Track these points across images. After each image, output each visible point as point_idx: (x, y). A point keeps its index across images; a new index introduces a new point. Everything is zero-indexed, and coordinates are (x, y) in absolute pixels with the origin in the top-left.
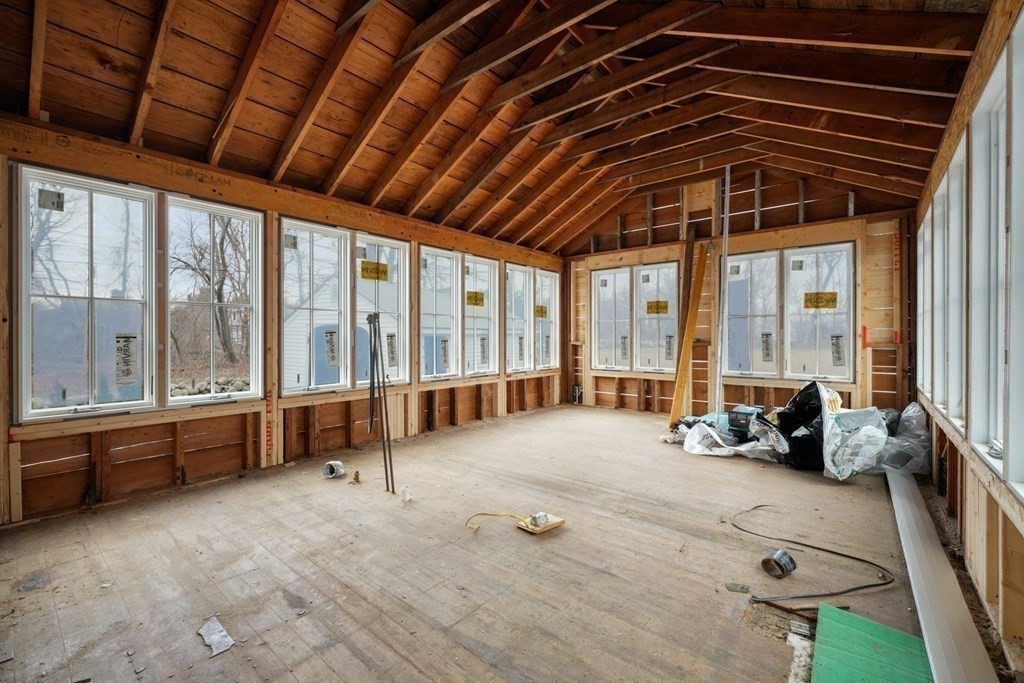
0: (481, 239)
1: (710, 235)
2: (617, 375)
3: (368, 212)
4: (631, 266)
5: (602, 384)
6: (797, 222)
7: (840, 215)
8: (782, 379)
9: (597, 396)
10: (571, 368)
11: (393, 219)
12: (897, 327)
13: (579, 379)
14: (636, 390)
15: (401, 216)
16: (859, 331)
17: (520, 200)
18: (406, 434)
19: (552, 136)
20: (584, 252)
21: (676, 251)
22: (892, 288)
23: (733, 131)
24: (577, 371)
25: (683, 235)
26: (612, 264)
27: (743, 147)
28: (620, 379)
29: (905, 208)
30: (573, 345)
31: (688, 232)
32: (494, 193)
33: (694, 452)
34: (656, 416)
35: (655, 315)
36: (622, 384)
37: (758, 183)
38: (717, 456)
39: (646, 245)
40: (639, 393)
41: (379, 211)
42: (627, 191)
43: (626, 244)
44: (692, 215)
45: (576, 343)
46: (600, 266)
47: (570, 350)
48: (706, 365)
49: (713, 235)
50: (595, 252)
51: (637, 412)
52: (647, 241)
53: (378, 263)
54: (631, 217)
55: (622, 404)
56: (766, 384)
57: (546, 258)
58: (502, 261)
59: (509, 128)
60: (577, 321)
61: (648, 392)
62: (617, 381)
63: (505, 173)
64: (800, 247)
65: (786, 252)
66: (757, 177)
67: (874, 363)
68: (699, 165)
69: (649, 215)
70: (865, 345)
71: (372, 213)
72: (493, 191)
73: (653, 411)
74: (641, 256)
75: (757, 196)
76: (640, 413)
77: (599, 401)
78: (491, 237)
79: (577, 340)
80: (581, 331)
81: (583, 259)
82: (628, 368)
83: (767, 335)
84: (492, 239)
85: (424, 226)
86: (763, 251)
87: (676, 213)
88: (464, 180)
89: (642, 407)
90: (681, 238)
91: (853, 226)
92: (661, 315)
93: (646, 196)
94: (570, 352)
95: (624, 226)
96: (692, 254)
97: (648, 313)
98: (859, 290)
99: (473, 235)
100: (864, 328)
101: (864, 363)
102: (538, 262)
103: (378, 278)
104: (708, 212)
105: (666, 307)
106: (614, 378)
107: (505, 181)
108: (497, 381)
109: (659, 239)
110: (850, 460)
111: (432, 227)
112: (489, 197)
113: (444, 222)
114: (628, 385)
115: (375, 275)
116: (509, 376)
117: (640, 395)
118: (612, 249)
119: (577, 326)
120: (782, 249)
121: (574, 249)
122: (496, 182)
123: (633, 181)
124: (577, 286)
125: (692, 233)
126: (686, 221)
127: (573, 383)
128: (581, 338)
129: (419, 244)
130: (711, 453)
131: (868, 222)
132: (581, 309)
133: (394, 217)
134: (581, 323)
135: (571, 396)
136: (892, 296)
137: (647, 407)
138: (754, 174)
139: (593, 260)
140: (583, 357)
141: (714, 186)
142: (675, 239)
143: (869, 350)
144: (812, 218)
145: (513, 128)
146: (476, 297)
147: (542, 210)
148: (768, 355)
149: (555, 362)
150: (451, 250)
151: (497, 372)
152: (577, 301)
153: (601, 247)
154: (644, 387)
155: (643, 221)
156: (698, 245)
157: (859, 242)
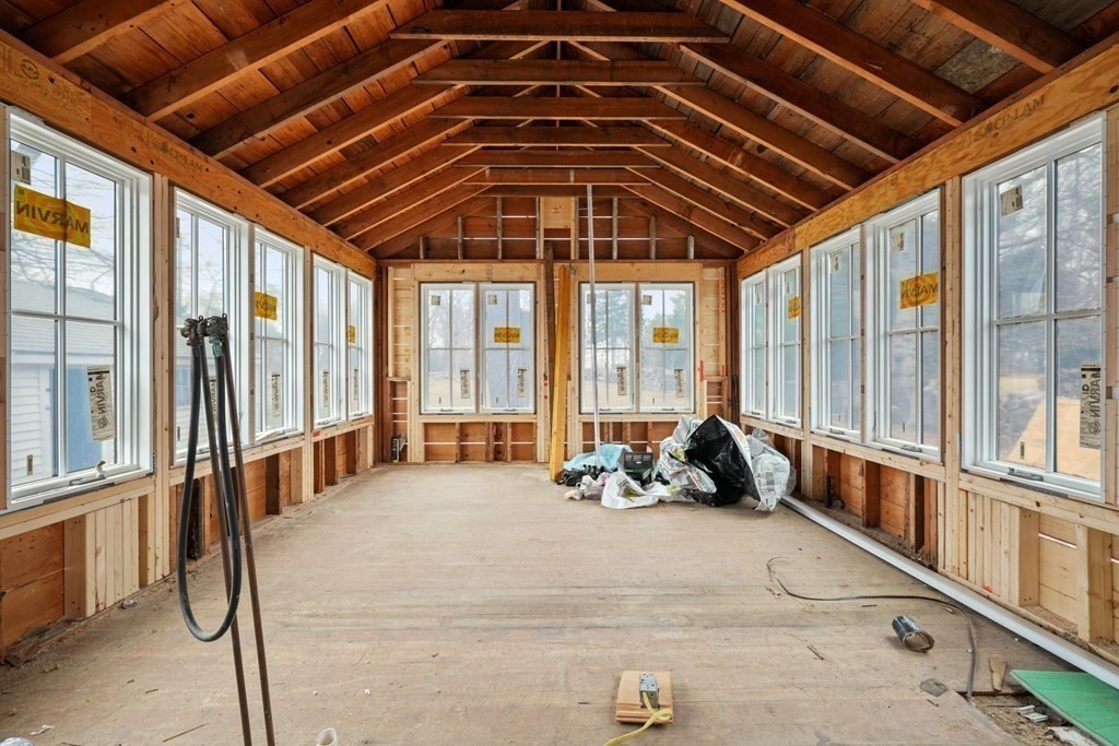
0: (278, 205)
1: (569, 258)
2: (458, 420)
3: (44, 71)
4: (477, 282)
5: (433, 432)
6: (647, 257)
7: (682, 256)
8: (638, 413)
9: (427, 449)
10: (388, 414)
11: (111, 111)
12: (723, 362)
13: (400, 427)
14: (484, 437)
15: (133, 113)
16: (698, 365)
17: (356, 159)
18: (143, 583)
19: (443, 72)
20: (408, 256)
21: (531, 269)
22: (718, 328)
23: (635, 146)
24: (395, 417)
25: (540, 252)
26: (450, 277)
27: (627, 167)
28: (461, 424)
29: (727, 258)
30: (391, 382)
31: (546, 250)
32: (325, 131)
33: (619, 507)
34: (508, 466)
35: (504, 345)
36: (464, 430)
37: (616, 211)
38: (644, 507)
39: (496, 258)
40: (487, 440)
41: (77, 79)
42: (481, 187)
43: (469, 253)
44: (548, 232)
45: (395, 380)
46: (433, 278)
47: (388, 389)
49: (572, 258)
50: (426, 258)
51: (485, 464)
52: (497, 254)
53: (64, 202)
54: (474, 222)
55: (463, 456)
56: (624, 419)
57: (359, 257)
58: (308, 249)
59: (393, 27)
60: (396, 349)
61: (498, 437)
62: (457, 427)
63: (352, 104)
64: (652, 282)
65: (641, 285)
66: (615, 204)
67: (708, 394)
68: (569, 176)
69: (499, 224)
70: (702, 379)
71: (55, 76)
72: (320, 128)
73: (505, 460)
74: (489, 272)
75: (615, 224)
76: (491, 465)
77: (430, 455)
78: (294, 206)
79: (396, 375)
80: (402, 363)
81: (407, 265)
82: (472, 409)
83: (623, 369)
84: (295, 210)
85: (182, 151)
86: (620, 282)
87: (532, 227)
88: (282, 90)
89: (491, 456)
90: (538, 256)
91: (692, 268)
92: (511, 345)
93: (496, 198)
94: (386, 390)
95: (466, 231)
96: (552, 276)
97: (496, 341)
98: (698, 327)
99: (267, 194)
100: (702, 363)
101: (702, 395)
102: (351, 260)
103: (65, 238)
104: (566, 232)
105: (518, 336)
106: (454, 424)
107: (348, 117)
108: (301, 444)
109: (510, 254)
110: (770, 490)
111: (196, 157)
112: (311, 135)
113: (220, 155)
114: (470, 430)
115: (58, 229)
116: (317, 434)
117: (488, 443)
118: (452, 257)
119: (396, 356)
120: (637, 282)
121: (393, 251)
122: (333, 113)
123: (491, 175)
124: (396, 301)
125: (550, 252)
126: (542, 238)
127: (392, 434)
128: (403, 374)
129: (171, 184)
130: (636, 505)
131: (704, 267)
132: (402, 333)
133: (114, 108)
134: (402, 351)
135: (390, 452)
136: (718, 334)
137: (497, 455)
138: (612, 200)
139: (422, 269)
140: (408, 398)
141: (573, 204)
142: (529, 256)
143: (705, 382)
144: (661, 255)
145: (398, 29)
146: (266, 303)
147: (378, 184)
148: (623, 389)
149: (367, 407)
150: (232, 212)
151: (301, 430)
152: (396, 321)
153: (433, 253)
154: (492, 433)
155: (492, 228)
156: (557, 266)
157: (697, 283)
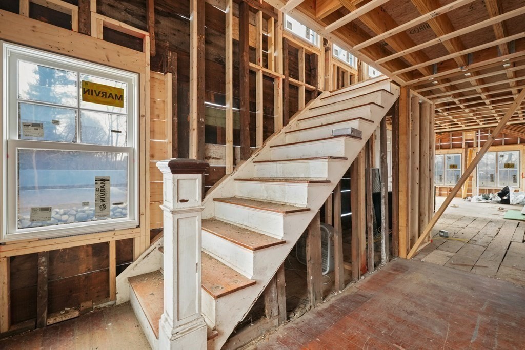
1: (473, 147)
4: (444, 154)
6: (502, 144)
7: (515, 143)
8: (496, 187)
16: (521, 174)
21: (460, 150)
25: (463, 146)
28: (440, 187)
31: (465, 145)
35: (453, 169)
37: (489, 133)
39: (450, 148)
40: (447, 191)
43: (442, 147)
44: (466, 140)
48: (471, 183)
54: (443, 140)
56: (492, 188)
64: (503, 151)
69: (451, 140)
70: (523, 178)
74: (448, 151)
75: (489, 136)
83: (492, 175)
86: (491, 152)
87: (461, 140)
91: (519, 146)
95: (441, 142)
96: (467, 152)
97: (450, 168)
98: (521, 163)
100: (523, 173)
101: (523, 182)
104: (472, 140)
105: (457, 167)
109: (455, 147)
114: (442, 189)
120: (497, 152)
125: (467, 146)
126: (465, 142)
138: (488, 131)
141: (474, 133)
142: (460, 146)
144: (507, 143)
148: (492, 180)
154: (449, 190)
155: (449, 141)
156: (469, 149)
157: (521, 151)
